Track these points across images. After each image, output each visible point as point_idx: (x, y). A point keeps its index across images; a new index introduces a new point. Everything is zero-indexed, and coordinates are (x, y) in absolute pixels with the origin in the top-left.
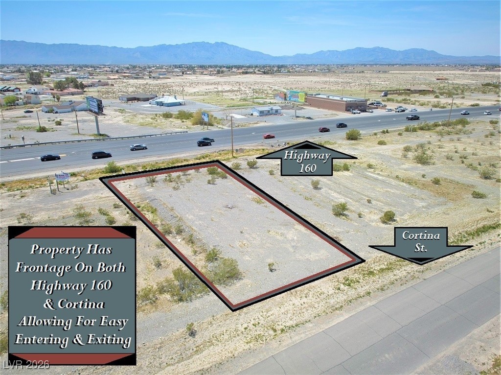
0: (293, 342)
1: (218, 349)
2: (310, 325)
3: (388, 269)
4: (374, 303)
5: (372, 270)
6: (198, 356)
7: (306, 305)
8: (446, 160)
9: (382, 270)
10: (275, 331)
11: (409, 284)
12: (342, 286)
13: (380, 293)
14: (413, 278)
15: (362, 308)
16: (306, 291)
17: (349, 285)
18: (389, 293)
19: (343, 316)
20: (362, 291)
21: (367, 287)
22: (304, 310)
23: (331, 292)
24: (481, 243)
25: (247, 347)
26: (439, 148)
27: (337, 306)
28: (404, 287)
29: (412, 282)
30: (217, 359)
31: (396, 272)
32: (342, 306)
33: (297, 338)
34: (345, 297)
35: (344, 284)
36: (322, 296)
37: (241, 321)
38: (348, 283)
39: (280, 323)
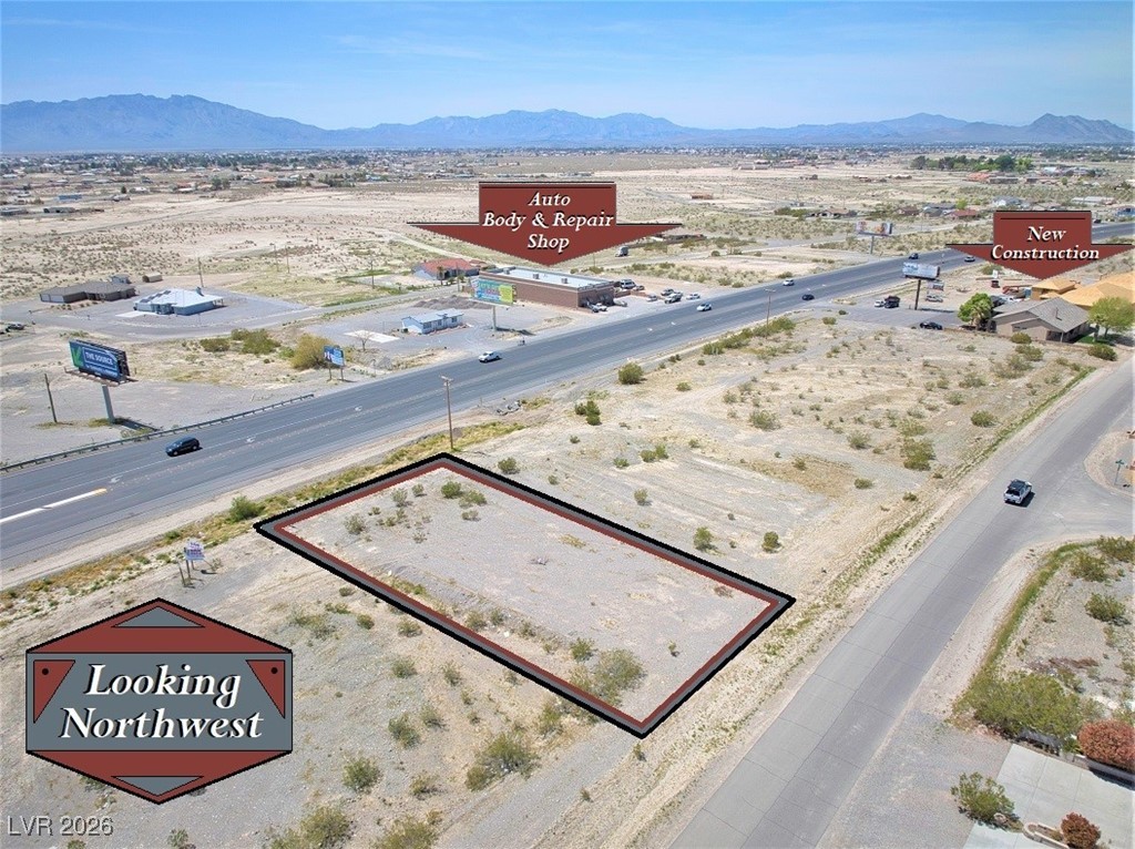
0: (755, 738)
1: (679, 766)
2: (760, 714)
3: (806, 621)
4: (812, 670)
5: (789, 627)
6: (663, 781)
7: (741, 691)
8: (793, 417)
9: (800, 625)
10: (727, 730)
11: (839, 637)
12: (768, 657)
13: (812, 656)
14: (839, 628)
15: (804, 680)
16: (732, 674)
17: (775, 654)
18: (823, 654)
19: (789, 695)
20: (792, 657)
21: (795, 652)
22: (743, 698)
23: (760, 667)
24: (891, 562)
25: (709, 756)
26: (773, 389)
27: (776, 684)
28: (835, 643)
29: (839, 634)
30: (686, 778)
31: (816, 623)
32: (781, 683)
33: (755, 732)
34: (778, 670)
35: (768, 653)
36: (754, 675)
37: (684, 728)
38: (773, 650)
39: (726, 720)
